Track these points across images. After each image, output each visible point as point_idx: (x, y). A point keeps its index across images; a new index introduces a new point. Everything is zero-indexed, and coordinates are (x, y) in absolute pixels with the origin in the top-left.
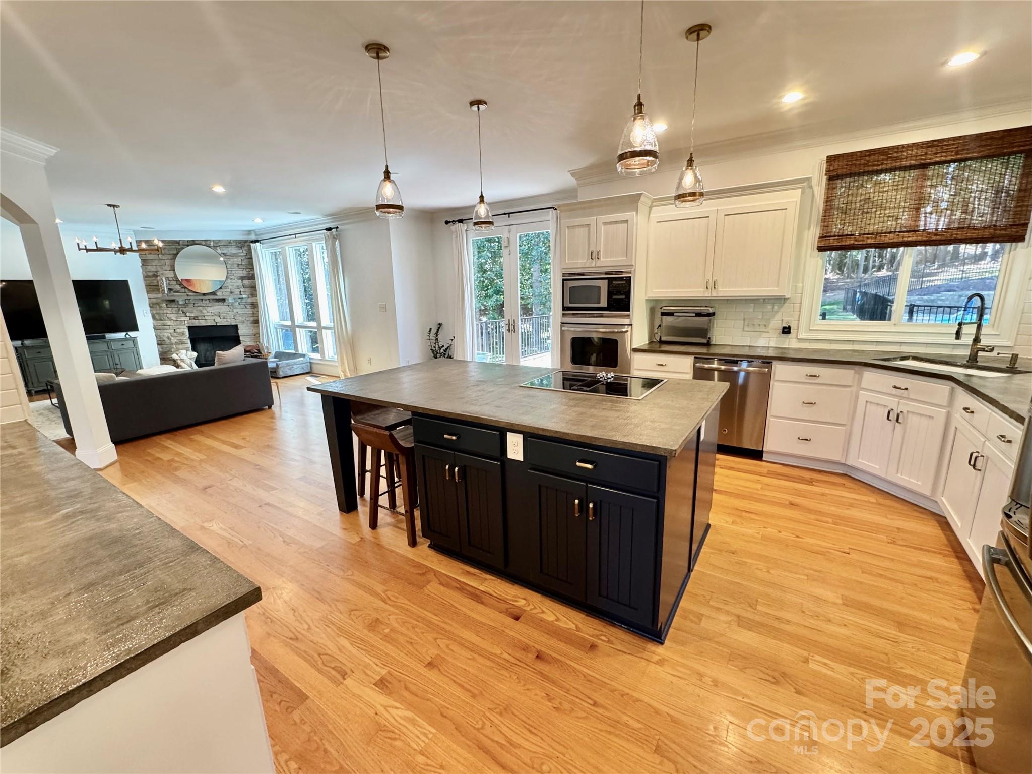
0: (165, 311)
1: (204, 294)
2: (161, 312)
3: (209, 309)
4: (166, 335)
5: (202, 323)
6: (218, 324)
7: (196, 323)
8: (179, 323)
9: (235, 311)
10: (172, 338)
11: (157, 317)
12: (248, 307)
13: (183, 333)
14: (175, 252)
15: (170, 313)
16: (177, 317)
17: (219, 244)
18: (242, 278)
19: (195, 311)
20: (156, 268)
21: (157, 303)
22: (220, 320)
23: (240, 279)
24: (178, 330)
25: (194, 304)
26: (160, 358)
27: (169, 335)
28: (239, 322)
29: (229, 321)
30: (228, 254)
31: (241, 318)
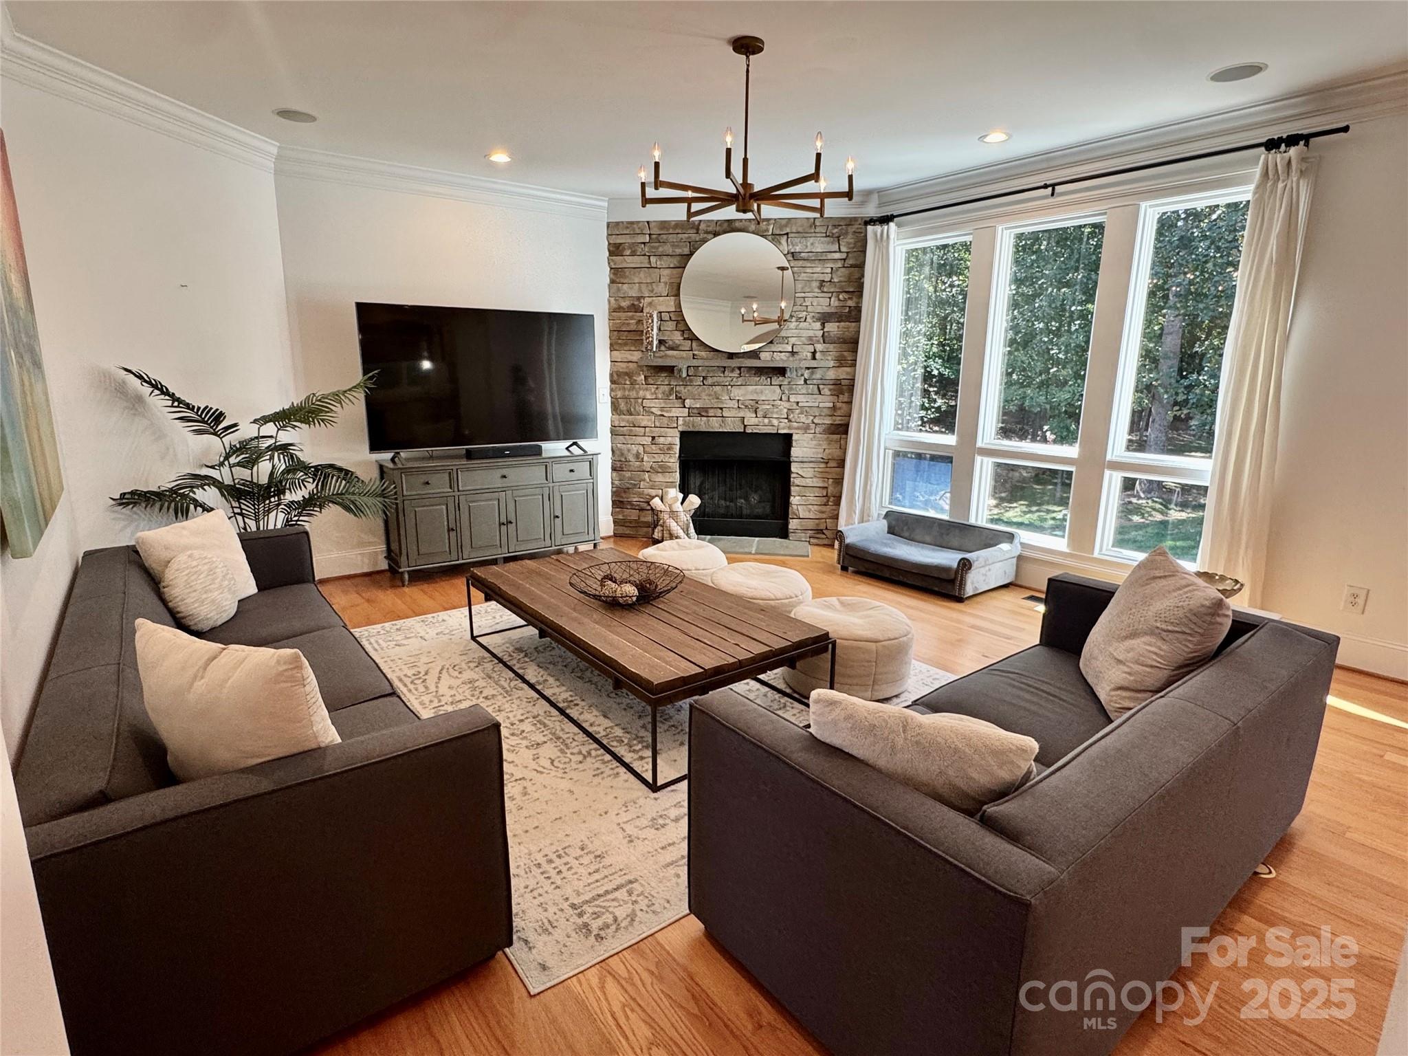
0: (641, 393)
1: (731, 356)
2: (633, 394)
3: (738, 393)
4: (634, 449)
5: (715, 425)
6: (749, 431)
7: (702, 424)
8: (665, 420)
9: (793, 399)
10: (645, 458)
11: (623, 406)
12: (826, 391)
13: (670, 447)
14: (686, 251)
15: (652, 397)
16: (662, 409)
17: (788, 230)
18: (824, 319)
19: (704, 396)
20: (640, 290)
21: (626, 374)
22: (754, 421)
23: (818, 320)
24: (662, 440)
25: (704, 378)
26: (614, 502)
27: (641, 449)
28: (798, 428)
29: (775, 422)
30: (803, 254)
31: (803, 418)
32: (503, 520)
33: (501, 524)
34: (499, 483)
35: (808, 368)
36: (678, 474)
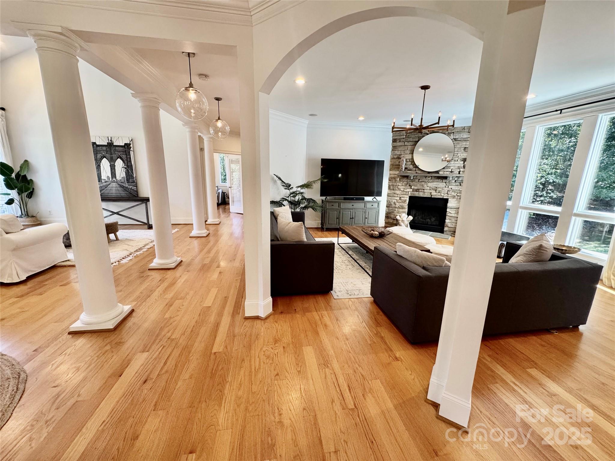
0: (398, 184)
1: (429, 173)
2: (395, 184)
3: (430, 184)
4: (394, 201)
5: (421, 195)
6: (433, 197)
7: (417, 194)
8: (404, 193)
9: (450, 187)
10: (397, 204)
11: (392, 187)
13: (405, 201)
14: (417, 140)
15: (401, 185)
16: (404, 189)
17: (454, 131)
19: (418, 185)
20: (401, 152)
21: (394, 178)
22: (435, 194)
23: (462, 161)
24: (403, 199)
25: (419, 180)
26: (386, 216)
27: (396, 201)
28: (451, 197)
29: (443, 194)
30: (458, 139)
31: (453, 194)
32: (351, 217)
33: (350, 218)
34: (352, 207)
35: (457, 177)
36: (407, 209)
